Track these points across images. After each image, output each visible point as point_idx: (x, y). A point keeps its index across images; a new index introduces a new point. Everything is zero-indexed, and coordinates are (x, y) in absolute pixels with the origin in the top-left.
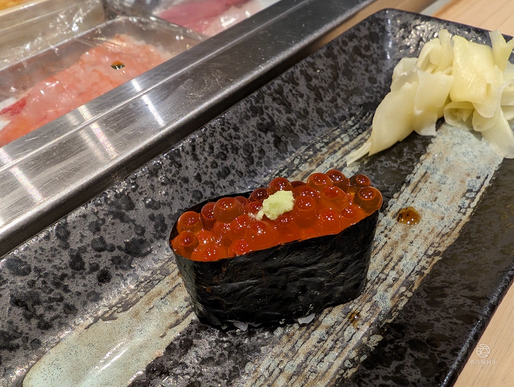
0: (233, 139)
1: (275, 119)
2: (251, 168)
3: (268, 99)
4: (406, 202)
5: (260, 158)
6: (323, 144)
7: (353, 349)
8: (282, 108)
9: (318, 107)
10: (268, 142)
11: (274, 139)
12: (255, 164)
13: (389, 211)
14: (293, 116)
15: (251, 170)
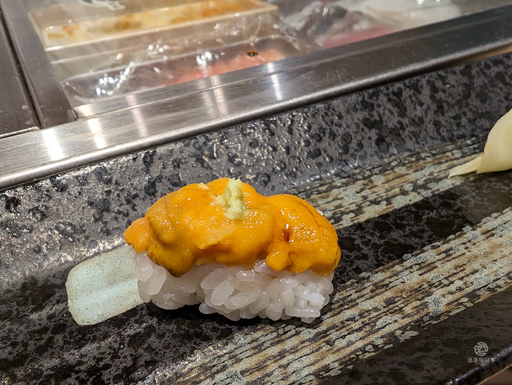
0: (334, 125)
1: (384, 119)
2: (344, 157)
3: (383, 99)
4: (505, 224)
5: (356, 150)
6: (429, 155)
7: (382, 337)
8: (395, 110)
9: (437, 119)
10: (370, 138)
11: (377, 137)
12: (349, 154)
13: (480, 227)
14: (405, 121)
15: (343, 159)
